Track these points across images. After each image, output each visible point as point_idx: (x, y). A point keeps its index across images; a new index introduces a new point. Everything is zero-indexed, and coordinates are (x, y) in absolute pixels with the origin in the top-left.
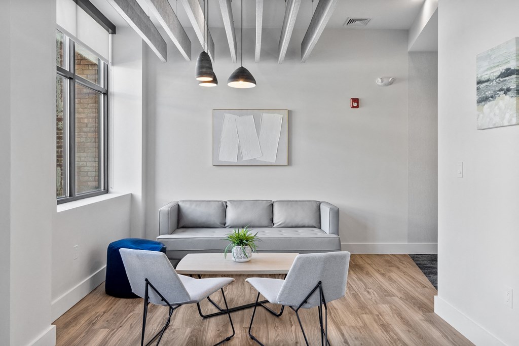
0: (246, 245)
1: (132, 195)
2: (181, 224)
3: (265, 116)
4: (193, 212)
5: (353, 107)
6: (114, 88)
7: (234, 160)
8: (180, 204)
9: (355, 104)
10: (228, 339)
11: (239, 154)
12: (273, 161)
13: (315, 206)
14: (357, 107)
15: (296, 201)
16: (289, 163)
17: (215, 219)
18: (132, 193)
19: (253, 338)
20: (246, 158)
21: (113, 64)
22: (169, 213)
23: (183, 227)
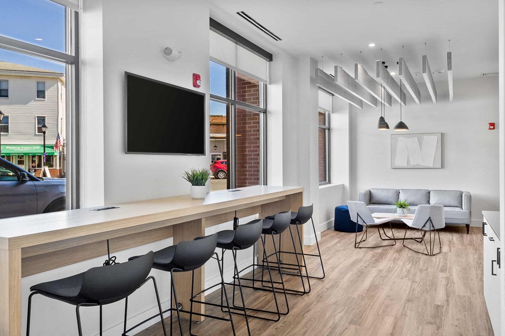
0: (404, 208)
1: (343, 185)
2: (372, 202)
3: (425, 137)
4: (379, 195)
5: (490, 129)
6: (333, 125)
7: (405, 165)
8: (371, 190)
9: (492, 127)
10: (393, 245)
11: (408, 162)
12: (431, 166)
13: (458, 194)
14: (494, 128)
15: (446, 191)
16: (443, 166)
17: (392, 200)
18: (344, 184)
19: (404, 246)
20: (413, 163)
21: (332, 113)
22: (365, 194)
23: (373, 204)
